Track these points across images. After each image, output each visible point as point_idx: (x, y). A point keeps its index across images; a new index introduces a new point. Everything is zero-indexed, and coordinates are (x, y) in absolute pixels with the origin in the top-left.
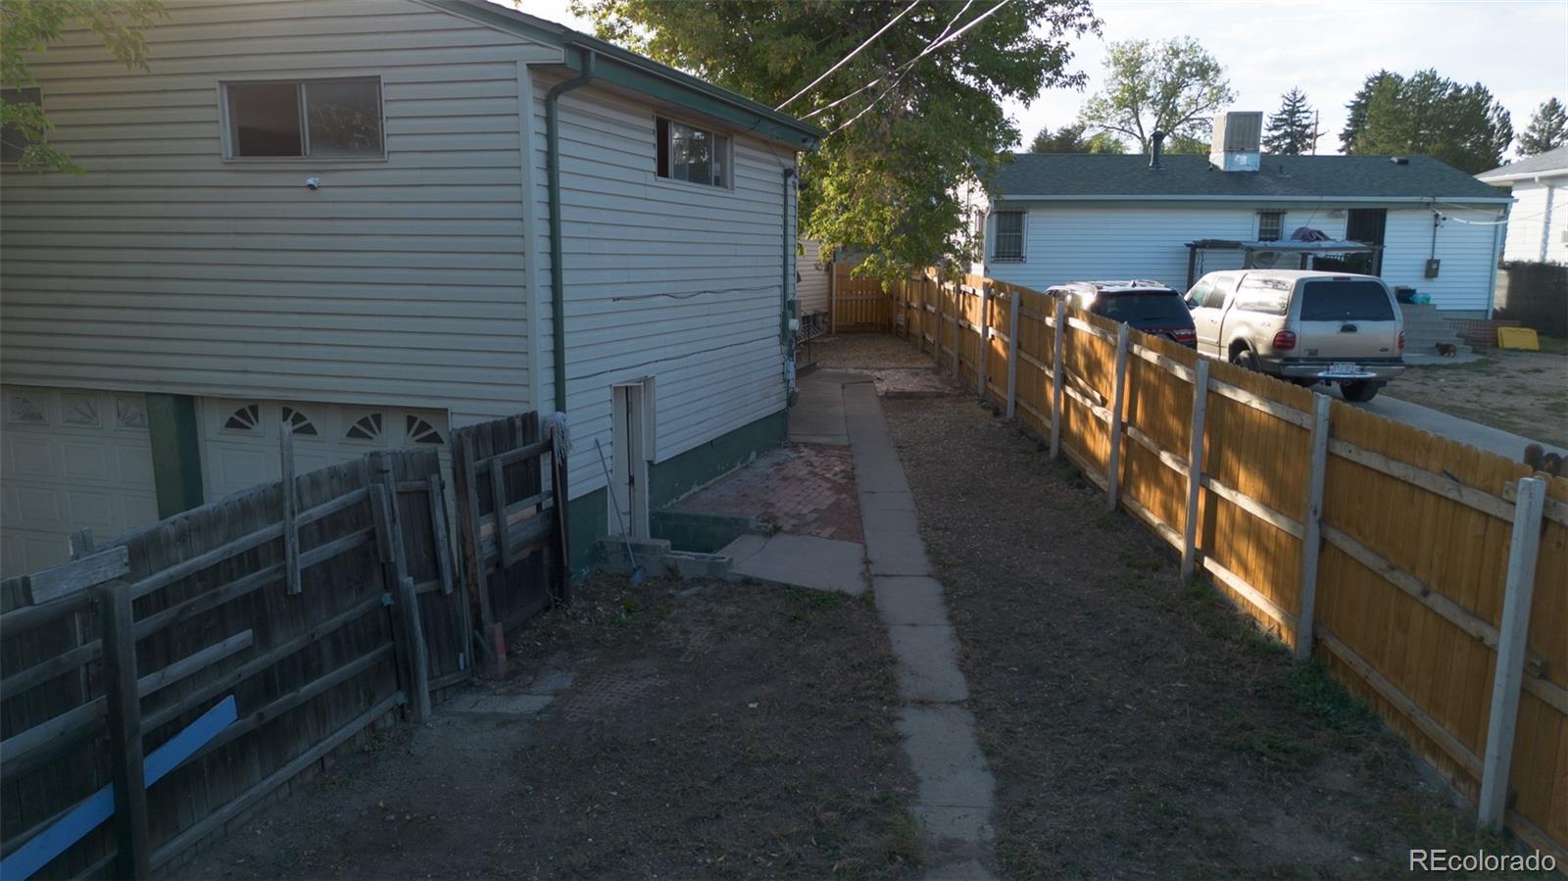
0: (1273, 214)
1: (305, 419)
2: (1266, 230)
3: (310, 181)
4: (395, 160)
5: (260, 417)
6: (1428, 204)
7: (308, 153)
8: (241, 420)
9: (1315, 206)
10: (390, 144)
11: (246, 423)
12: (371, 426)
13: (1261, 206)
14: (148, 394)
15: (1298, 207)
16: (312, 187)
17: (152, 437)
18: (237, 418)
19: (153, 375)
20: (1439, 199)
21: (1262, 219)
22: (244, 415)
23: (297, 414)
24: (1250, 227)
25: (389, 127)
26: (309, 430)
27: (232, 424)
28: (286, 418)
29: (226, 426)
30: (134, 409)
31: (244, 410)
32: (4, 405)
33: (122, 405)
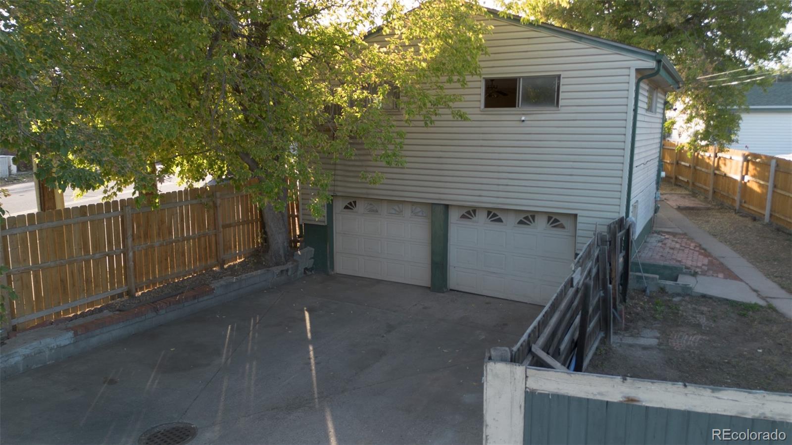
1: (497, 216)
3: (523, 118)
4: (562, 109)
5: (477, 215)
7: (520, 106)
8: (468, 215)
10: (561, 102)
11: (470, 216)
12: (530, 220)
14: (433, 204)
16: (523, 121)
17: (432, 221)
18: (466, 214)
19: (437, 196)
22: (470, 213)
23: (494, 214)
25: (561, 95)
26: (500, 220)
27: (463, 217)
28: (488, 215)
29: (461, 217)
30: (419, 209)
31: (469, 211)
32: (361, 207)
33: (414, 208)
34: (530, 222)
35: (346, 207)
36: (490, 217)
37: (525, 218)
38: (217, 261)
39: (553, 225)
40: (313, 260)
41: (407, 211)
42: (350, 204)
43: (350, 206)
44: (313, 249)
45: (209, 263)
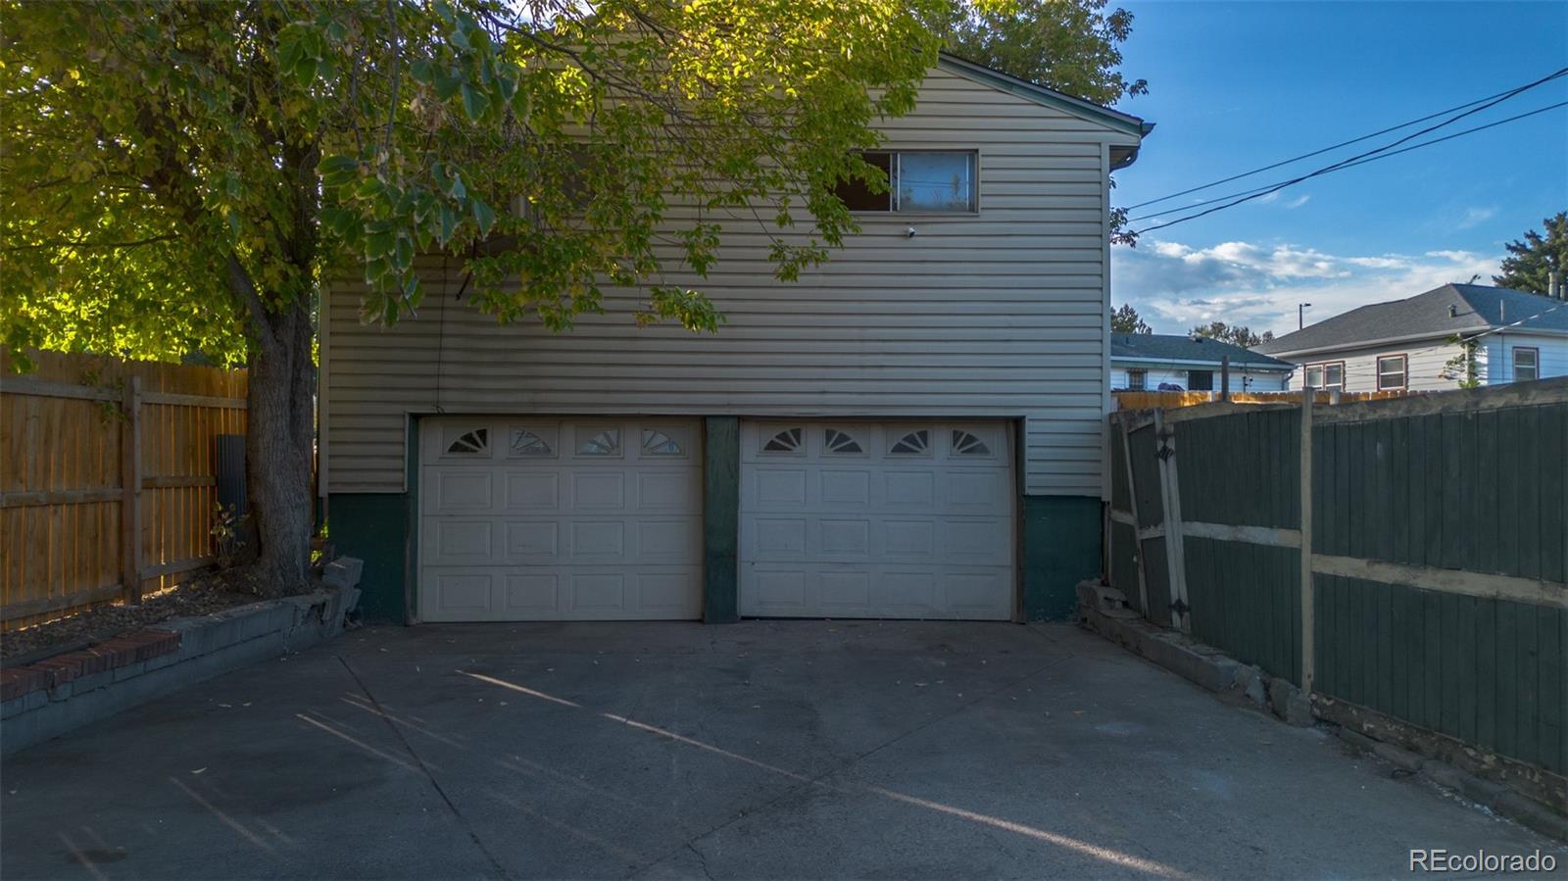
0: (1138, 373)
1: (848, 439)
2: (1135, 386)
3: (912, 230)
5: (802, 441)
6: (1241, 368)
7: (898, 208)
8: (781, 443)
9: (1169, 367)
11: (786, 445)
12: (917, 441)
13: (1130, 365)
15: (1157, 368)
16: (912, 235)
18: (777, 441)
20: (1249, 365)
21: (1131, 376)
22: (786, 437)
23: (841, 435)
24: (1123, 382)
26: (854, 448)
27: (772, 446)
28: (828, 438)
29: (766, 449)
30: (660, 438)
31: (784, 434)
32: (501, 441)
33: (648, 434)
34: (920, 447)
35: (456, 448)
36: (831, 443)
37: (905, 439)
38: (121, 580)
39: (965, 448)
40: (358, 591)
41: (632, 441)
42: (469, 438)
43: (470, 444)
44: (362, 562)
45: (100, 587)
